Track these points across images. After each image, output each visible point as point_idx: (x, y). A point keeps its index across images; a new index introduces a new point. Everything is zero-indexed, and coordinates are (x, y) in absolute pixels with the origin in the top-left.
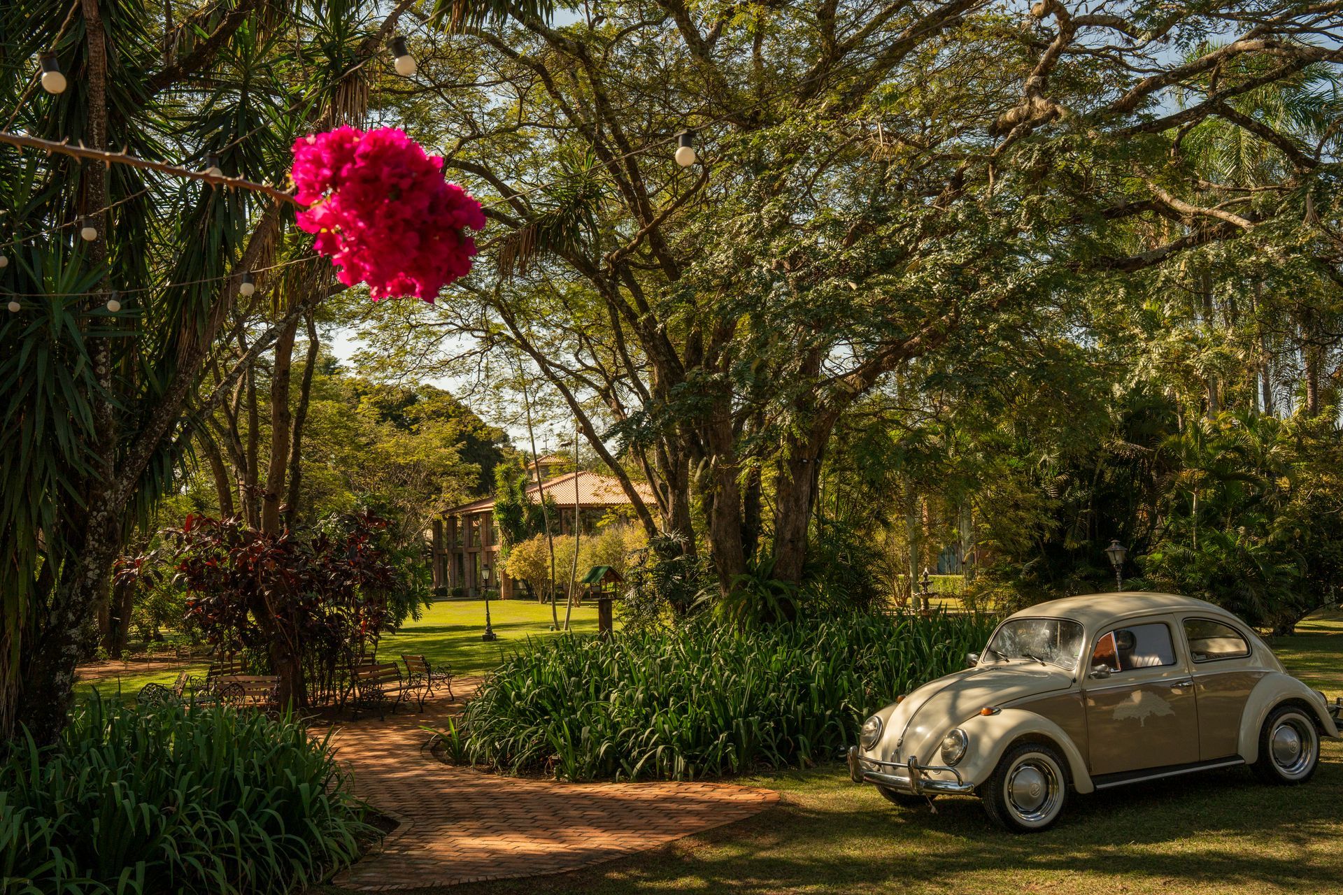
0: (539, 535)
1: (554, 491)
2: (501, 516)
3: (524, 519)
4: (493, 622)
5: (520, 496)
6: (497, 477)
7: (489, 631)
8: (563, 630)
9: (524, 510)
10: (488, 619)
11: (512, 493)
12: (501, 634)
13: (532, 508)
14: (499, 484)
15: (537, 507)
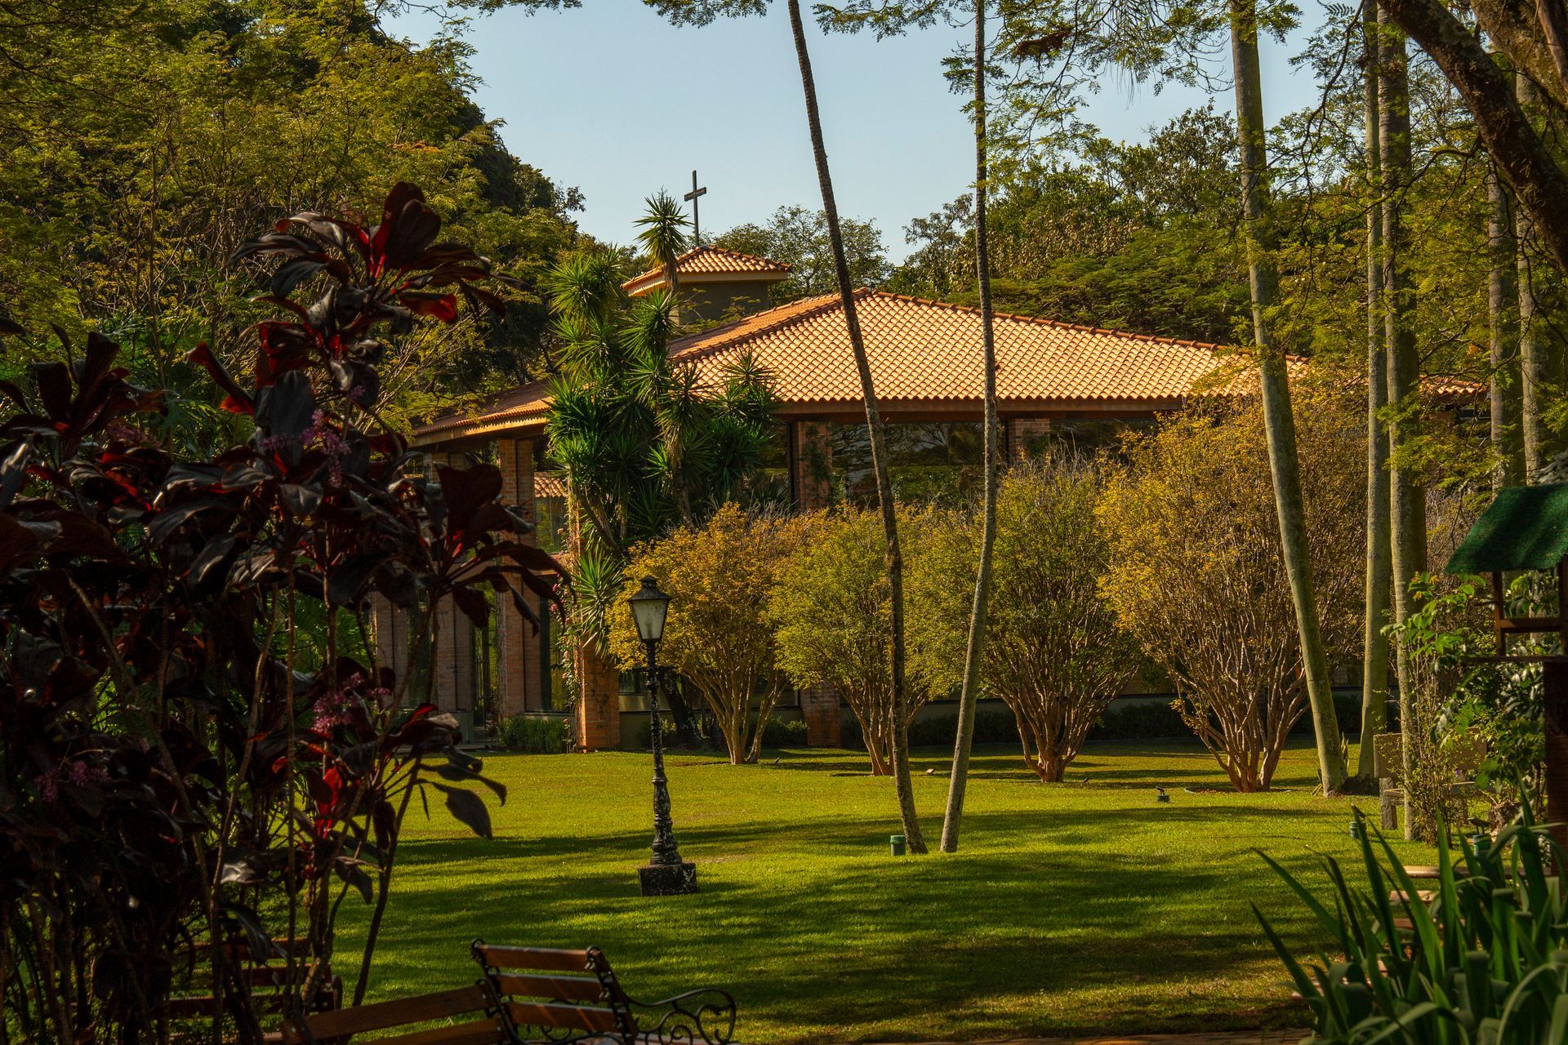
0: (728, 511)
1: (767, 354)
2: (579, 445)
3: (664, 453)
4: (683, 817)
5: (645, 371)
6: (561, 303)
7: (666, 850)
8: (938, 853)
9: (663, 420)
10: (662, 804)
11: (617, 360)
12: (712, 867)
13: (691, 412)
14: (569, 327)
15: (707, 410)
